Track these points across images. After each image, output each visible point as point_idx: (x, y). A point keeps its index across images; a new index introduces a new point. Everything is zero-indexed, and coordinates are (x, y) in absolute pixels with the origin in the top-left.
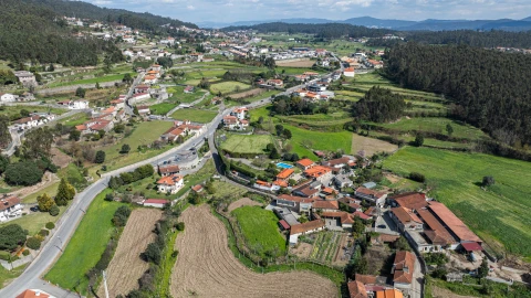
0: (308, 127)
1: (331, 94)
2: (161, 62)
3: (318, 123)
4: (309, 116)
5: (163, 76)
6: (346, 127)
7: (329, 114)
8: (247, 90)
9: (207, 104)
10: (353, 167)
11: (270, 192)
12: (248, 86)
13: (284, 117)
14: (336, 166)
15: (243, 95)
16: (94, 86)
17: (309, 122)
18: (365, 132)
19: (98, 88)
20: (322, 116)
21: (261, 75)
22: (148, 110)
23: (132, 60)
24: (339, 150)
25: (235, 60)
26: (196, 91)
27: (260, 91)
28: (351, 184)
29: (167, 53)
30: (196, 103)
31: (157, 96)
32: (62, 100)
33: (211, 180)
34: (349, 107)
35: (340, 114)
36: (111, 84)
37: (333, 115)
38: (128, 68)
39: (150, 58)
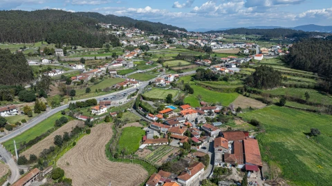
0: (211, 88)
1: (238, 70)
2: (142, 48)
3: (218, 87)
4: (214, 82)
5: (138, 55)
6: (237, 90)
7: (229, 82)
8: (187, 65)
9: (154, 71)
12: (188, 63)
13: (199, 82)
14: (205, 111)
15: (181, 68)
16: (93, 58)
17: (212, 86)
18: (248, 94)
19: (96, 59)
20: (224, 82)
21: (200, 58)
22: (115, 72)
23: (124, 46)
25: (188, 48)
26: (153, 64)
27: (194, 66)
28: (205, 121)
29: (148, 43)
30: (148, 70)
31: (126, 65)
32: (72, 63)
33: (126, 111)
34: (244, 78)
35: (236, 82)
36: (103, 57)
37: (231, 83)
38: (120, 50)
39: (136, 45)
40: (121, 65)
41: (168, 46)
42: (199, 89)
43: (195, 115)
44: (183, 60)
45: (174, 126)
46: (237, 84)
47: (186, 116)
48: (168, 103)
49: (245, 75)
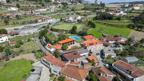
0: (108, 25)
3: (114, 24)
4: (110, 21)
6: (129, 26)
7: (121, 21)
8: (90, 13)
10: (123, 44)
11: (50, 52)
12: (90, 12)
13: (99, 21)
14: (110, 42)
15: (86, 14)
16: (28, 6)
17: (109, 23)
18: (139, 29)
20: (117, 21)
21: (98, 9)
22: (39, 13)
24: (118, 34)
26: (68, 11)
27: (95, 13)
28: (114, 56)
29: (67, 2)
30: (64, 13)
31: (49, 10)
32: (9, 7)
33: (29, 40)
34: (132, 18)
35: (127, 21)
36: (35, 6)
37: (123, 21)
38: (49, 4)
39: (60, 2)
40: (46, 10)
41: (79, 4)
42: (99, 26)
43: (99, 47)
44: (88, 10)
45: (73, 61)
46: (128, 22)
47: (89, 48)
48: (72, 33)
49: (133, 16)
